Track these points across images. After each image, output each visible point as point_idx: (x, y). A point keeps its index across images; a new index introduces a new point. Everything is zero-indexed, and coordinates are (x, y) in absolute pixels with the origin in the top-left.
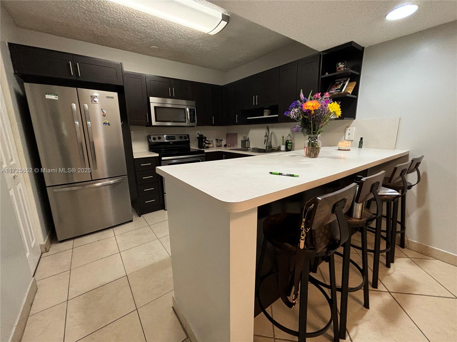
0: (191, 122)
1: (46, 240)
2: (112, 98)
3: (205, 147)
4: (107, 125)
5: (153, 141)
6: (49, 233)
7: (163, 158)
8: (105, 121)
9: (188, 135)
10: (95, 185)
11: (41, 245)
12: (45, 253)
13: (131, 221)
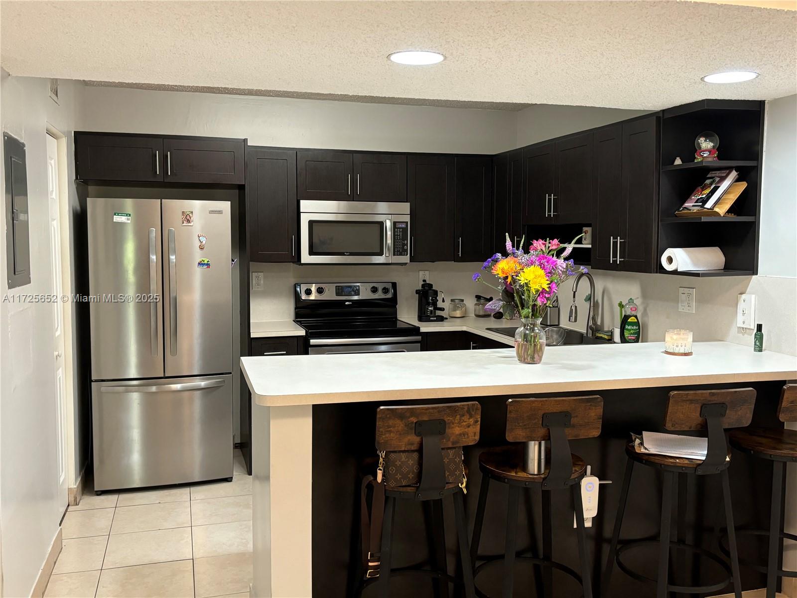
0: (394, 255)
1: (77, 484)
2: (220, 212)
3: (432, 319)
4: (205, 267)
5: (304, 297)
6: (82, 473)
7: (313, 342)
8: (201, 260)
9: (394, 285)
10: (171, 387)
11: (70, 490)
12: (72, 506)
13: (228, 480)
